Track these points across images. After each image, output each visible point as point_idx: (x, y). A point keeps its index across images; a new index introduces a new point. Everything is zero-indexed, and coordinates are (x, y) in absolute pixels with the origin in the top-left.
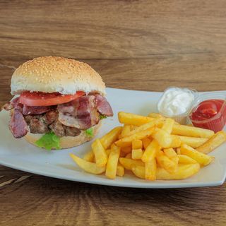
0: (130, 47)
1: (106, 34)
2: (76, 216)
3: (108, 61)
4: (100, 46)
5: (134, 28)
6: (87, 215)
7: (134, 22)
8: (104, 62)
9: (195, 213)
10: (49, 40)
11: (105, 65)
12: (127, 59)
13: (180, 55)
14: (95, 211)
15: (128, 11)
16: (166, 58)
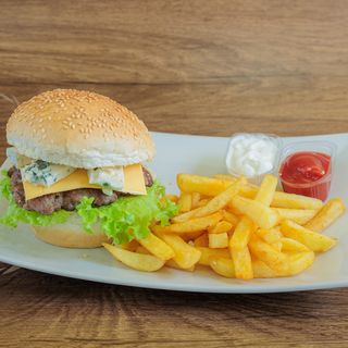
0: (183, 65)
1: (146, 45)
2: (97, 324)
3: (148, 87)
4: (137, 64)
5: (188, 36)
6: (113, 323)
7: (188, 28)
8: (142, 89)
9: (277, 321)
10: (58, 53)
11: (143, 93)
12: (178, 84)
13: (258, 78)
14: (126, 318)
15: (180, 11)
16: (237, 84)
